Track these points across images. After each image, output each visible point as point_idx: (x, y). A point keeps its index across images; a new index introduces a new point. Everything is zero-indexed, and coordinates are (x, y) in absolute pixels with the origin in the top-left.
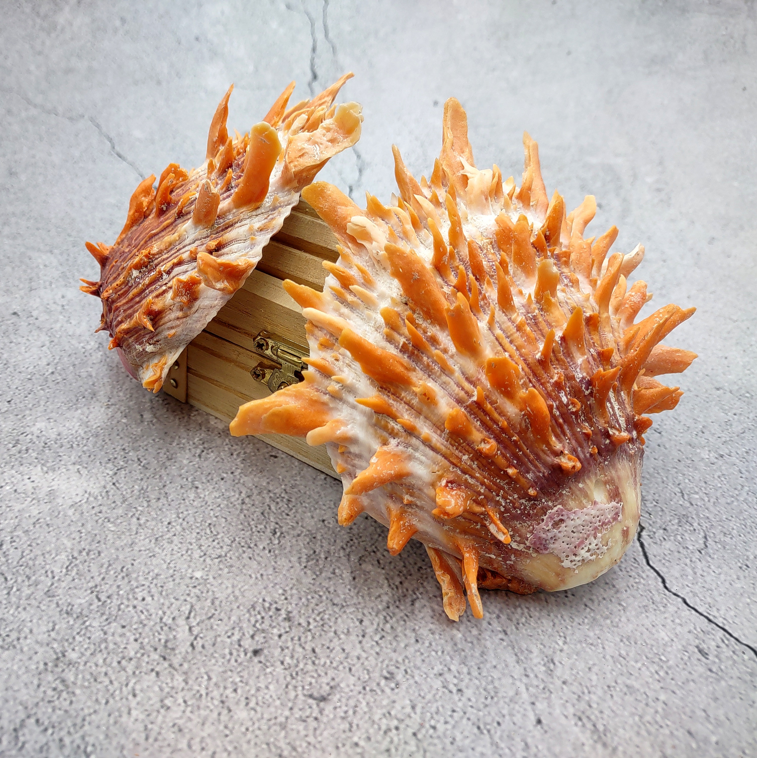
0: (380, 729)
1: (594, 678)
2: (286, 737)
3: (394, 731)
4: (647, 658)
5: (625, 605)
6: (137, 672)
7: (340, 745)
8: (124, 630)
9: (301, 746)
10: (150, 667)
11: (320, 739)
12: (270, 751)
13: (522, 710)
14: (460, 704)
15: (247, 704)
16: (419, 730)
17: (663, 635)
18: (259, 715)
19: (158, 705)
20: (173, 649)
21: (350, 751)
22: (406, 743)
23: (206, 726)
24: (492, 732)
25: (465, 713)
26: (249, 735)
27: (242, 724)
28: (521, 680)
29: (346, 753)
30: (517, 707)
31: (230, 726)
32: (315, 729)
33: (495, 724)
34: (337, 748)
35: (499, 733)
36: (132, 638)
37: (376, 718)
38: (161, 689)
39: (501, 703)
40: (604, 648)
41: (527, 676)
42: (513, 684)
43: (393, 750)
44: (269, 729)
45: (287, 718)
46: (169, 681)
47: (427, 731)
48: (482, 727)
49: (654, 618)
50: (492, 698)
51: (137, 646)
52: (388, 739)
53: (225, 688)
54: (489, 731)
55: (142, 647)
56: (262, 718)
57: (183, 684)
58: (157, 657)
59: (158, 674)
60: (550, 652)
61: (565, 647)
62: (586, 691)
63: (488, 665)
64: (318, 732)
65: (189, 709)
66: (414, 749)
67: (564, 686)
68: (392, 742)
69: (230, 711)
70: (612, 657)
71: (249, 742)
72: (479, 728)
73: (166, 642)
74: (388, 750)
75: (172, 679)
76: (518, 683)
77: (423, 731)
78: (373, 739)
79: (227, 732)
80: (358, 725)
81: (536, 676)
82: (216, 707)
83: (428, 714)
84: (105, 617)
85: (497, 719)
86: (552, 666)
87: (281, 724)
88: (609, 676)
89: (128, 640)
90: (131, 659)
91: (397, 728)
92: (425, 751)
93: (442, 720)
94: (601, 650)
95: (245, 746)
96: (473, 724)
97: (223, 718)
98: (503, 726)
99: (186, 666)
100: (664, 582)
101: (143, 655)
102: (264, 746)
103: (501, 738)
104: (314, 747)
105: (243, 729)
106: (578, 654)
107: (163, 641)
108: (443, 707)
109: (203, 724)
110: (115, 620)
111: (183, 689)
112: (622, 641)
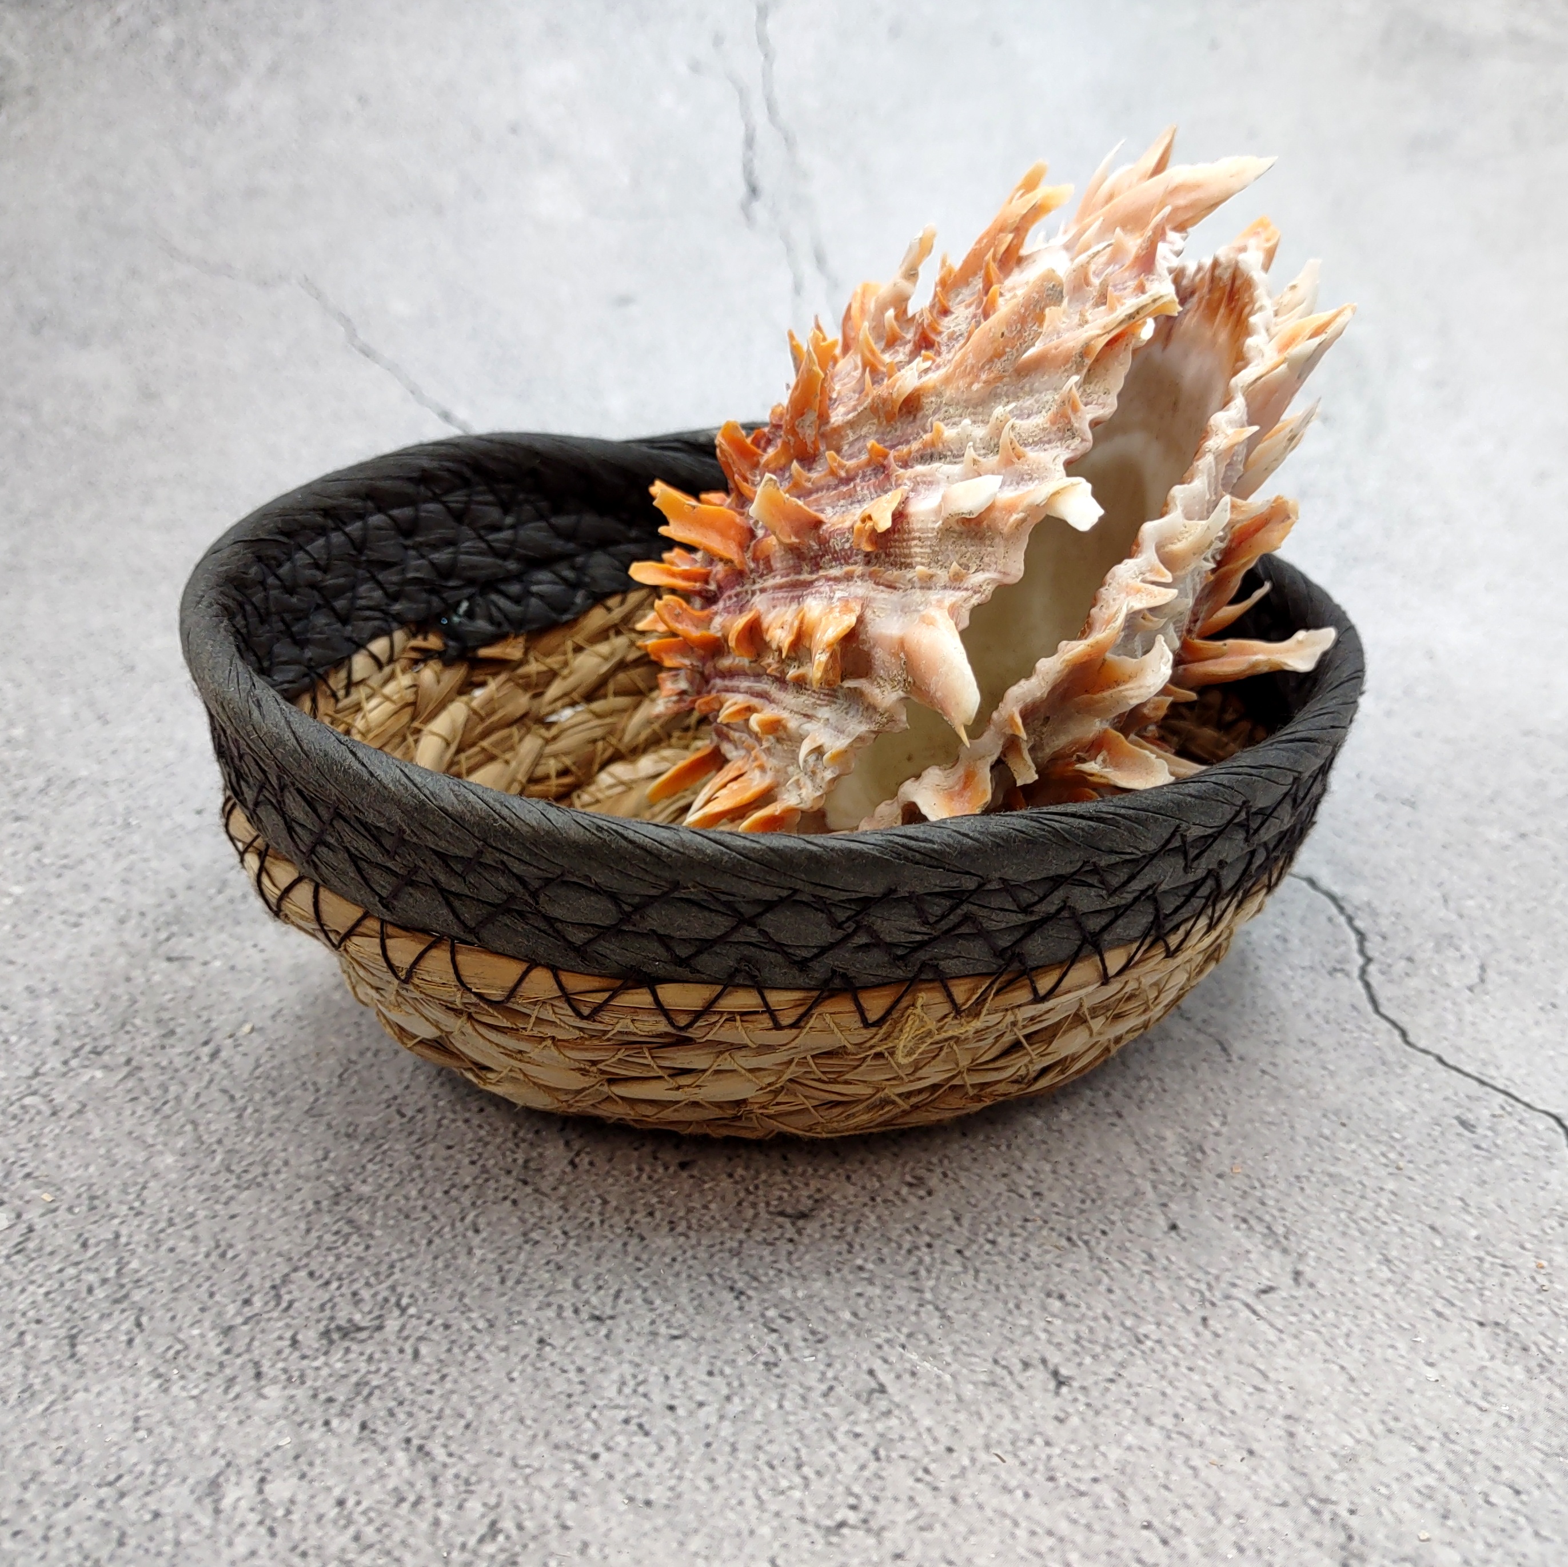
0: (900, 1247)
1: (1273, 1168)
2: (740, 1265)
3: (925, 1250)
4: (1368, 1136)
5: (1331, 1067)
6: (479, 1202)
7: (833, 1270)
8: (451, 1152)
9: (766, 1274)
10: (501, 1195)
11: (798, 1264)
12: (714, 1283)
13: (1145, 1215)
14: (1038, 1211)
15: (672, 1229)
16: (967, 1246)
17: (1399, 1105)
18: (694, 1241)
19: (520, 1240)
20: (539, 1170)
21: (850, 1277)
22: (944, 1263)
23: (603, 1260)
24: (1093, 1243)
25: (1046, 1222)
26: (677, 1267)
27: (664, 1254)
28: (1144, 1176)
29: (843, 1279)
30: (1136, 1211)
31: (645, 1257)
32: (790, 1253)
33: (1098, 1234)
34: (828, 1273)
35: (1103, 1244)
36: (466, 1161)
37: (894, 1235)
38: (523, 1221)
39: (1110, 1207)
40: (1292, 1127)
41: (1155, 1170)
42: (1131, 1182)
43: (923, 1273)
44: (712, 1256)
45: (741, 1242)
46: (535, 1209)
47: (981, 1247)
48: (1074, 1237)
49: (1383, 1083)
50: (1093, 1201)
51: (476, 1170)
52: (914, 1259)
53: (633, 1212)
54: (1086, 1243)
55: (484, 1170)
56: (699, 1244)
57: (561, 1212)
58: (511, 1181)
59: (515, 1202)
60: (1196, 1137)
61: (1224, 1130)
62: (1257, 1184)
63: (1087, 1160)
64: (794, 1257)
65: (573, 1241)
66: (959, 1269)
67: (1220, 1181)
68: (921, 1261)
69: (642, 1238)
70: (1306, 1138)
71: (677, 1275)
72: (1069, 1239)
73: (526, 1162)
74: (914, 1273)
75: (541, 1208)
76: (1139, 1181)
77: (975, 1247)
78: (888, 1261)
79: (639, 1265)
80: (862, 1246)
81: (1171, 1170)
82: (619, 1236)
83: (984, 1227)
84: (415, 1137)
85: (1102, 1227)
86: (1199, 1156)
87: (730, 1251)
88: (1299, 1163)
89: (460, 1162)
90: (466, 1187)
91: (929, 1246)
92: (977, 1271)
93: (1007, 1232)
94: (1286, 1129)
95: (671, 1281)
96: (1060, 1235)
97: (629, 1248)
98: (1111, 1236)
99: (563, 1189)
100: (1404, 1034)
101: (487, 1180)
102: (704, 1278)
103: (1107, 1250)
104: (789, 1274)
105: (667, 1260)
106: (1245, 1137)
107: (520, 1162)
108: (1008, 1215)
109: (598, 1258)
110: (434, 1140)
111: (560, 1218)
112: (1325, 1116)
